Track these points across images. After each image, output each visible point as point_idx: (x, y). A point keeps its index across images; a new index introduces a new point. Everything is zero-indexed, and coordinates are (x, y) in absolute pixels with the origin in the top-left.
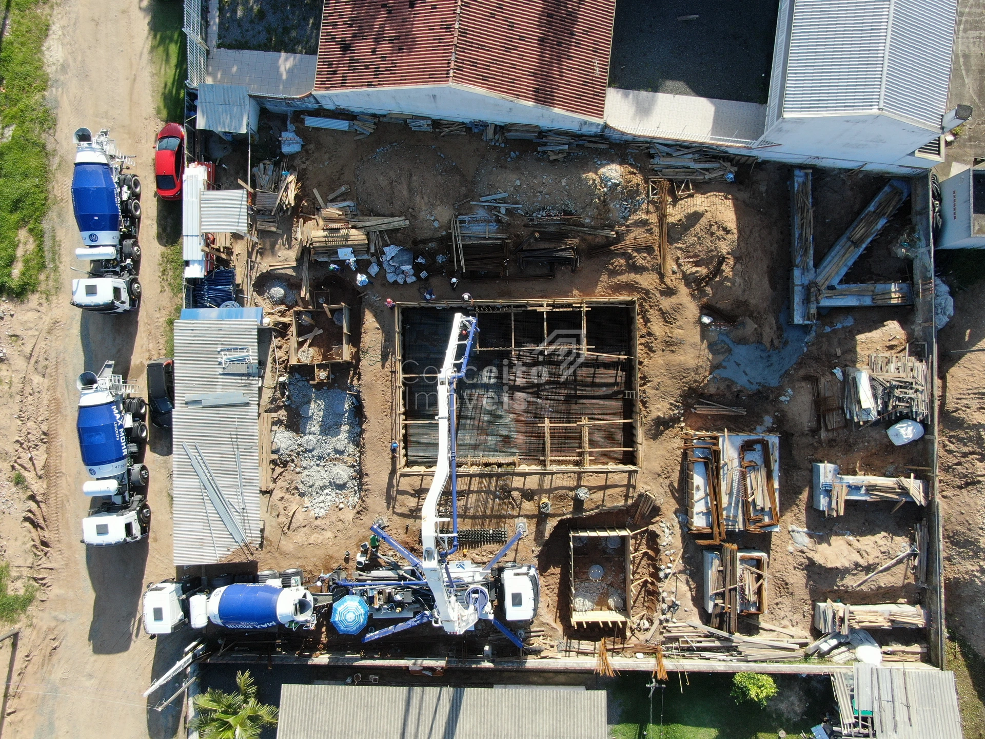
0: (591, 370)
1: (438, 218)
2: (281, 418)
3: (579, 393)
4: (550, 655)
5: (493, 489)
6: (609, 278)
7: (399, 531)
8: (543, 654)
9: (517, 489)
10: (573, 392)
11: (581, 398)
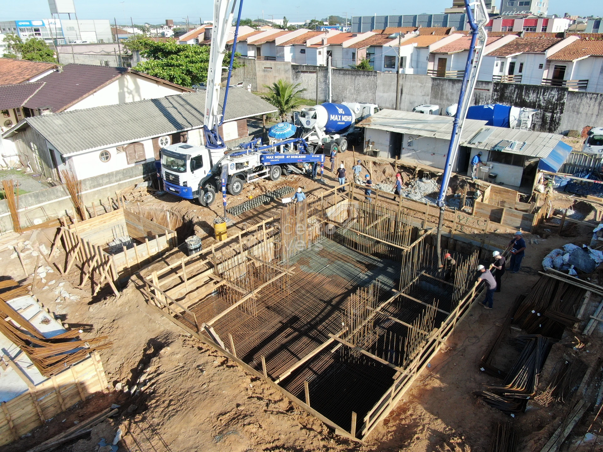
6: (434, 431)
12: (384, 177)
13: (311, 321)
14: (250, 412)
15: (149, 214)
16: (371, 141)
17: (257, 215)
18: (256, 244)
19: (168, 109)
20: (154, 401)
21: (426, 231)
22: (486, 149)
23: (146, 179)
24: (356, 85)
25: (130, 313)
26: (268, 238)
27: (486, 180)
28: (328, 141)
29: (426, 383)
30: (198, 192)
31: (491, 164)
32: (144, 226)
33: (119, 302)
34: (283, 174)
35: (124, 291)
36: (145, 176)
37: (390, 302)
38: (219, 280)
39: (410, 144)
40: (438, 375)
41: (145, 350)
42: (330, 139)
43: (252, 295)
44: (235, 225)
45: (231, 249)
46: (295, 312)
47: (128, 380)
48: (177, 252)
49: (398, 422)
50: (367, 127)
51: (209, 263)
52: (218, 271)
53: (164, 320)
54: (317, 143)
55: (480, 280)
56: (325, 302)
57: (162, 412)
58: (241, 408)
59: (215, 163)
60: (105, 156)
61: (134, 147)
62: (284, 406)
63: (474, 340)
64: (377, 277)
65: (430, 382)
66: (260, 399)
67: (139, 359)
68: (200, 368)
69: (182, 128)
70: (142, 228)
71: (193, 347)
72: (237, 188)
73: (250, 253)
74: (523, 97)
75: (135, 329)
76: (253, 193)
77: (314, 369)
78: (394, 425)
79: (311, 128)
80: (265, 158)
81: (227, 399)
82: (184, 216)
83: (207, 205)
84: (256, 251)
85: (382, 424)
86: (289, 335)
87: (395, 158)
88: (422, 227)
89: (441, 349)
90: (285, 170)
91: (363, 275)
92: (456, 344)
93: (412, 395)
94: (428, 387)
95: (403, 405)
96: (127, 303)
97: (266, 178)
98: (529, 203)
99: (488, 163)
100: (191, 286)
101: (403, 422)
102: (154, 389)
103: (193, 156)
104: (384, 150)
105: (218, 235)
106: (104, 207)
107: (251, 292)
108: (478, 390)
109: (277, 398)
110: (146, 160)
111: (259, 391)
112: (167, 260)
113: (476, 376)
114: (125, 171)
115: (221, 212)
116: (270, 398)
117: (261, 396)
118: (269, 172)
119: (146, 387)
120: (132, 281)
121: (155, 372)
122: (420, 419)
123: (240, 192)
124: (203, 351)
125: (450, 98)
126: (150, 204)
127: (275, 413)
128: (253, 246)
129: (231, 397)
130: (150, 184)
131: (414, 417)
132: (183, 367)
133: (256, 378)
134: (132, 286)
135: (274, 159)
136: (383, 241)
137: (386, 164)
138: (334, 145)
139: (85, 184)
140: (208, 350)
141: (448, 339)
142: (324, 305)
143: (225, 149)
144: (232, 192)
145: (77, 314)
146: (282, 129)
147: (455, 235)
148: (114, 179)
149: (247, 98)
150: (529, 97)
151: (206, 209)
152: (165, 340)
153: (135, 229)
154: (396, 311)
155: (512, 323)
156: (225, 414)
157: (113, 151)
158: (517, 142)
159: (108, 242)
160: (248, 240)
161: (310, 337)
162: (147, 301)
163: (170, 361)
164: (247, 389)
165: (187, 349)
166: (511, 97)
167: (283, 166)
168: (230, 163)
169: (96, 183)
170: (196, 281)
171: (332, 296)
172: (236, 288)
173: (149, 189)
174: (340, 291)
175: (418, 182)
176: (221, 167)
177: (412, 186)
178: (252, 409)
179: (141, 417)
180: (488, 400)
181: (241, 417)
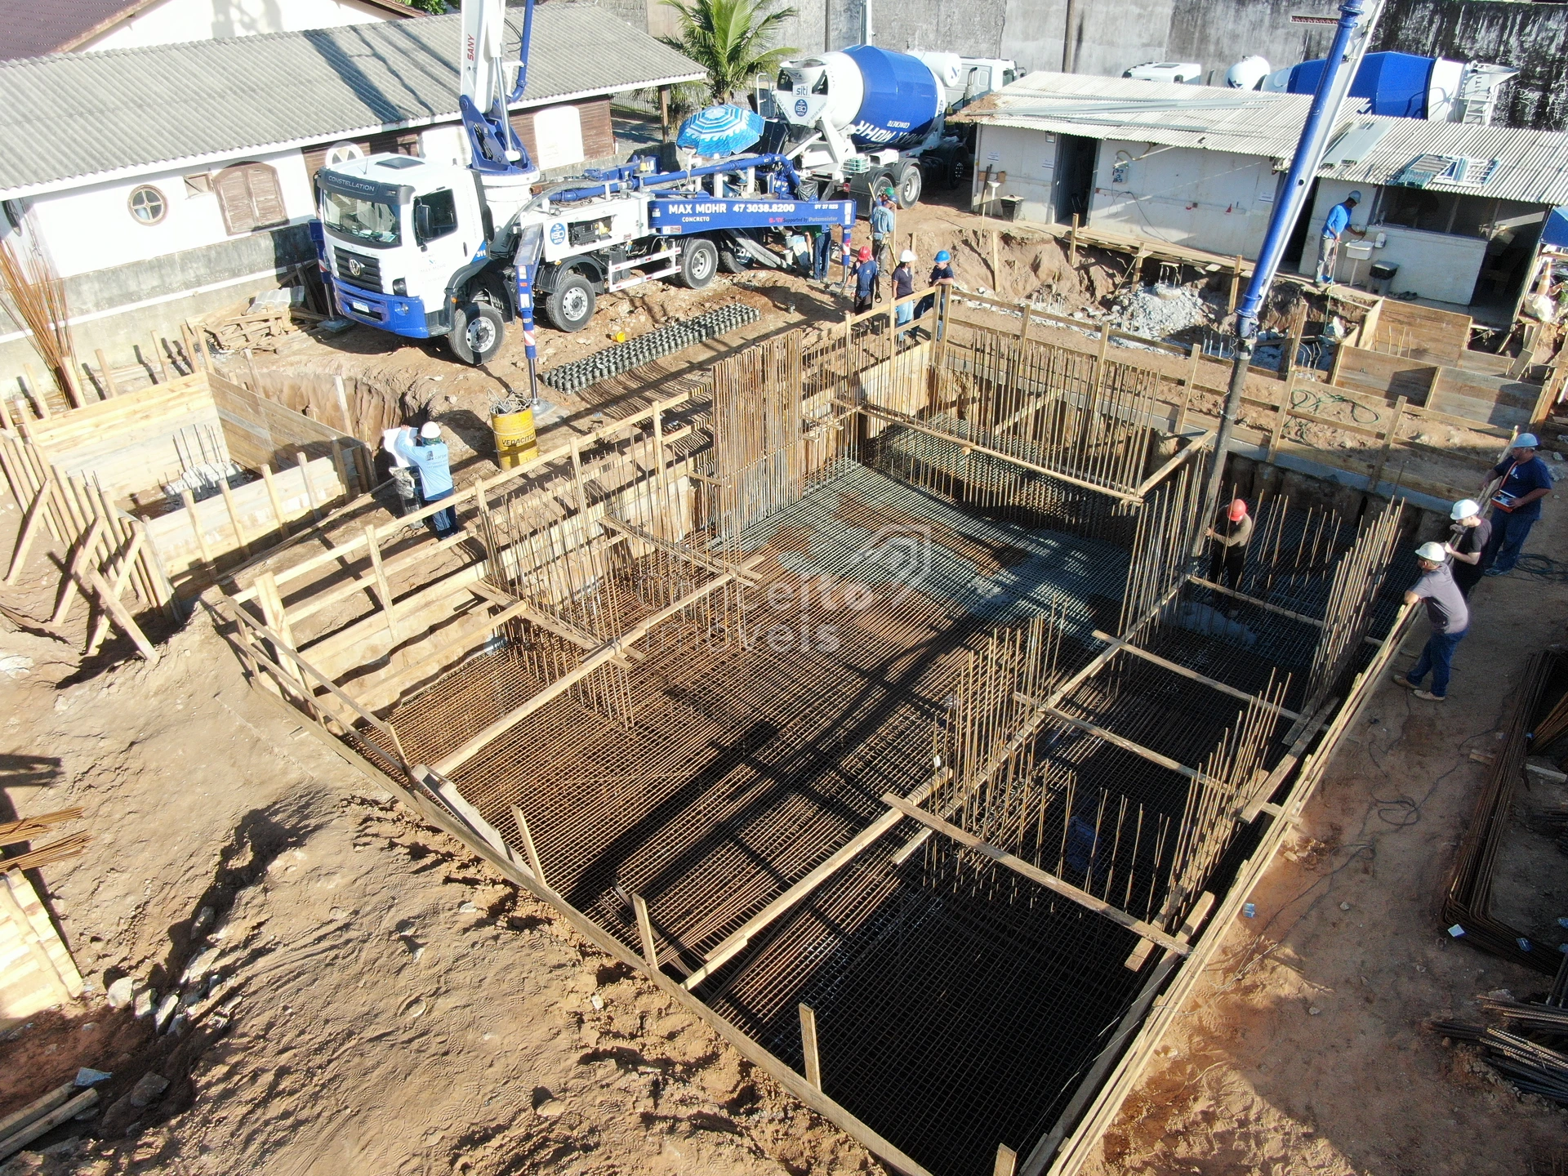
12: (1034, 283)
13: (818, 740)
14: (586, 1126)
15: (296, 390)
16: (995, 169)
17: (638, 392)
18: (630, 485)
19: (355, 60)
20: (220, 1070)
21: (1183, 442)
22: (1371, 180)
23: (285, 281)
24: (943, 17)
25: (187, 720)
26: (669, 465)
27: (1360, 286)
28: (862, 170)
29: (1247, 981)
30: (444, 317)
31: (1381, 233)
32: (272, 428)
33: (156, 680)
34: (723, 269)
35: (174, 640)
36: (283, 270)
37: (1088, 678)
38: (503, 603)
39: (1118, 176)
40: (1288, 951)
41: (227, 854)
42: (870, 164)
43: (617, 654)
44: (565, 421)
45: (550, 495)
46: (764, 709)
47: (157, 967)
48: (368, 508)
49: (1159, 1146)
50: (985, 121)
51: (470, 544)
52: (502, 573)
53: (302, 743)
54: (830, 177)
55: (1414, 598)
56: (863, 674)
57: (242, 1123)
58: (550, 1110)
59: (500, 222)
60: (147, 204)
61: (246, 176)
62: (719, 1083)
63: (1399, 814)
64: (1032, 588)
65: (1263, 976)
66: (628, 1061)
67: (200, 887)
68: (409, 933)
69: (400, 119)
70: (266, 434)
71: (392, 845)
72: (576, 306)
73: (610, 513)
74: (1457, 41)
75: (200, 776)
76: (627, 325)
77: (831, 916)
78: (1146, 1164)
79: (812, 125)
80: (664, 211)
81: (498, 1067)
82: (404, 395)
83: (477, 361)
84: (634, 505)
85: (1099, 1157)
86: (742, 790)
87: (1069, 222)
88: (1172, 428)
89: (1284, 848)
90: (728, 256)
91: (988, 584)
92: (1337, 830)
93: (1201, 1030)
94: (1258, 999)
95: (1171, 1070)
96: (180, 683)
97: (665, 280)
98: (1503, 353)
99: (1372, 229)
100: (407, 623)
101: (1181, 1150)
102: (232, 1014)
103: (421, 191)
104: (1034, 198)
105: (506, 454)
106: (149, 369)
107: (609, 643)
108: (1448, 1014)
109: (696, 1049)
110: (287, 222)
111: (625, 1023)
112: (330, 536)
113: (1432, 953)
114: (213, 254)
115: (521, 384)
116: (670, 1051)
117: (633, 1045)
118: (680, 257)
119: (208, 1004)
120: (207, 607)
121: (247, 942)
122: (1245, 1137)
123: (585, 320)
124: (428, 860)
125: (1226, 51)
126: (297, 358)
127: (684, 1126)
128: (621, 489)
129: (513, 1060)
130: (301, 298)
131: (1219, 1127)
132: (346, 927)
133: (619, 965)
134: (204, 625)
135: (694, 214)
136: (1051, 473)
137: (1043, 241)
138: (883, 184)
139: (79, 294)
140: (449, 856)
141: (1307, 811)
142: (860, 684)
143: (533, 177)
144: (558, 320)
145: (14, 720)
146: (718, 125)
147: (1280, 454)
148: (178, 278)
149: (610, 37)
150: (1474, 40)
151: (473, 373)
152: (294, 821)
153: (247, 437)
154: (1105, 706)
155: (1534, 750)
156: (486, 1138)
157: (172, 189)
158: (1471, 161)
159: (163, 481)
160: (606, 468)
161: (813, 797)
162: (248, 675)
163: (304, 902)
164: (580, 1022)
165: (369, 856)
166: (1417, 41)
167: (722, 237)
168: (548, 223)
169: (116, 291)
170: (428, 604)
171: (884, 653)
172: (560, 629)
173: (298, 315)
174: (911, 637)
175: (1142, 295)
176: (519, 236)
177: (1124, 309)
178: (595, 1116)
179: (160, 1142)
180: (1508, 1065)
181: (546, 1153)
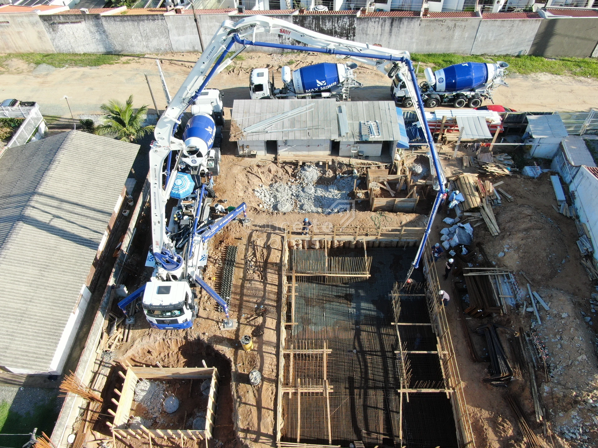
0: (381, 405)
1: (507, 256)
2: (327, 173)
3: (356, 391)
4: (103, 342)
5: (266, 302)
6: (487, 419)
7: (238, 233)
8: (105, 335)
9: (264, 321)
10: (356, 385)
11: (352, 394)
12: (271, 176)
13: (361, 374)
16: (245, 145)
22: (356, 140)
24: (142, 31)
27: (356, 157)
31: (358, 146)
39: (285, 143)
63: (456, 339)
64: (360, 305)
74: (321, 26)
79: (199, 165)
82: (185, 337)
83: (197, 316)
86: (360, 395)
87: (273, 154)
91: (352, 309)
104: (261, 152)
108: (482, 378)
122: (475, 415)
135: (211, 233)
147: (380, 239)
150: (326, 26)
151: (200, 320)
155: (465, 315)
158: (372, 123)
174: (352, 334)
175: (302, 172)
